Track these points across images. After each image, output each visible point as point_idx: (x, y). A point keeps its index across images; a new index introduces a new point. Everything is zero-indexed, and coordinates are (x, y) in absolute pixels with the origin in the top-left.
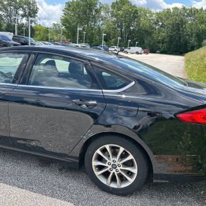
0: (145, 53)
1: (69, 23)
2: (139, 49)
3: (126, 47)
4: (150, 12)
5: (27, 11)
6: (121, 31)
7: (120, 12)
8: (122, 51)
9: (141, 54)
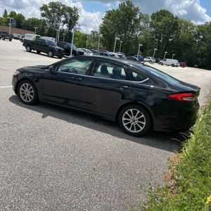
0: (181, 66)
1: (107, 31)
2: (175, 62)
3: (162, 59)
4: (191, 25)
5: (69, 18)
6: (159, 41)
7: (160, 24)
8: (157, 62)
9: (177, 66)
